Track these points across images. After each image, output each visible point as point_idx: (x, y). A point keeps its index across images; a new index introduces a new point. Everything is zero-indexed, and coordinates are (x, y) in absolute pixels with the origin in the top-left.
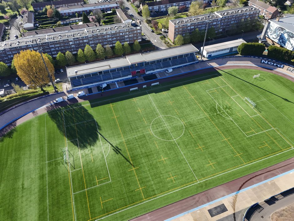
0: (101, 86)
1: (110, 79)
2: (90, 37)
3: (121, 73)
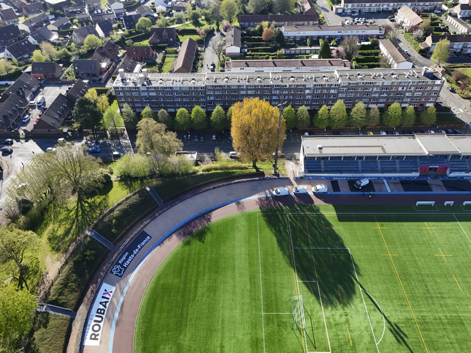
0: (358, 182)
1: (374, 171)
2: (343, 87)
3: (398, 164)
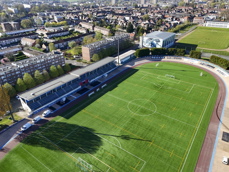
2: (22, 68)
3: (71, 87)
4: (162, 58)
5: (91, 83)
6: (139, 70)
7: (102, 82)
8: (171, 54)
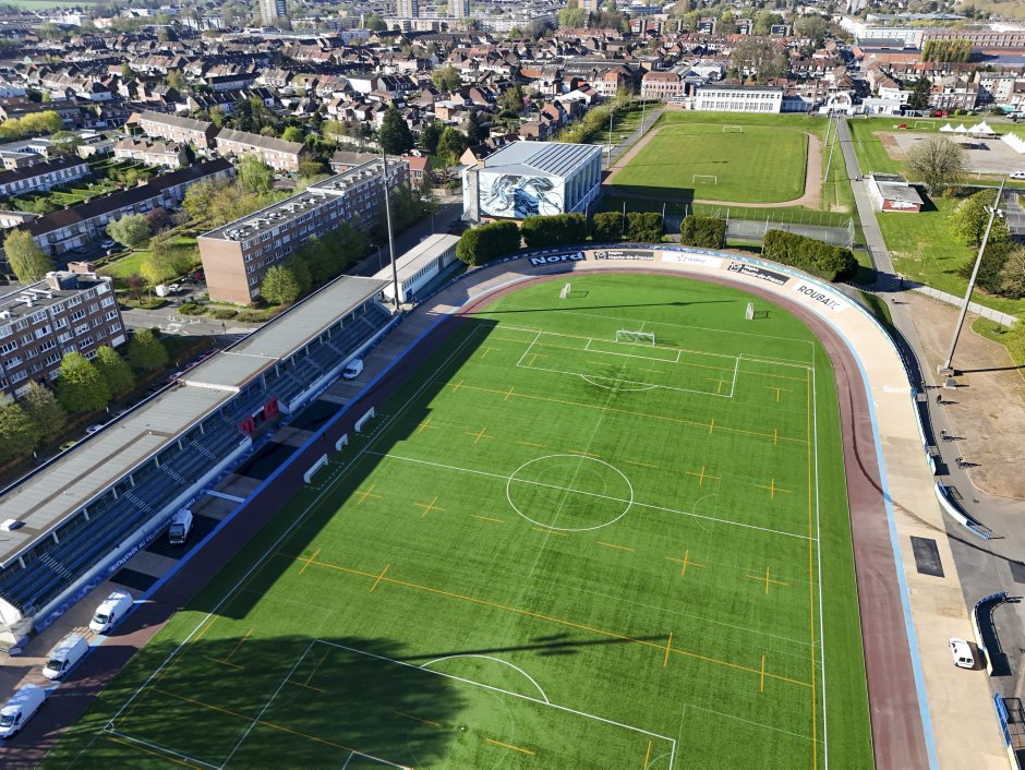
0: (173, 531)
1: (176, 489)
3: (201, 448)
4: (572, 257)
5: (294, 413)
6: (496, 322)
7: (346, 402)
8: (609, 238)
